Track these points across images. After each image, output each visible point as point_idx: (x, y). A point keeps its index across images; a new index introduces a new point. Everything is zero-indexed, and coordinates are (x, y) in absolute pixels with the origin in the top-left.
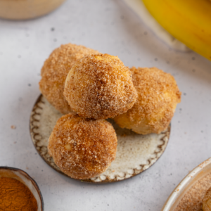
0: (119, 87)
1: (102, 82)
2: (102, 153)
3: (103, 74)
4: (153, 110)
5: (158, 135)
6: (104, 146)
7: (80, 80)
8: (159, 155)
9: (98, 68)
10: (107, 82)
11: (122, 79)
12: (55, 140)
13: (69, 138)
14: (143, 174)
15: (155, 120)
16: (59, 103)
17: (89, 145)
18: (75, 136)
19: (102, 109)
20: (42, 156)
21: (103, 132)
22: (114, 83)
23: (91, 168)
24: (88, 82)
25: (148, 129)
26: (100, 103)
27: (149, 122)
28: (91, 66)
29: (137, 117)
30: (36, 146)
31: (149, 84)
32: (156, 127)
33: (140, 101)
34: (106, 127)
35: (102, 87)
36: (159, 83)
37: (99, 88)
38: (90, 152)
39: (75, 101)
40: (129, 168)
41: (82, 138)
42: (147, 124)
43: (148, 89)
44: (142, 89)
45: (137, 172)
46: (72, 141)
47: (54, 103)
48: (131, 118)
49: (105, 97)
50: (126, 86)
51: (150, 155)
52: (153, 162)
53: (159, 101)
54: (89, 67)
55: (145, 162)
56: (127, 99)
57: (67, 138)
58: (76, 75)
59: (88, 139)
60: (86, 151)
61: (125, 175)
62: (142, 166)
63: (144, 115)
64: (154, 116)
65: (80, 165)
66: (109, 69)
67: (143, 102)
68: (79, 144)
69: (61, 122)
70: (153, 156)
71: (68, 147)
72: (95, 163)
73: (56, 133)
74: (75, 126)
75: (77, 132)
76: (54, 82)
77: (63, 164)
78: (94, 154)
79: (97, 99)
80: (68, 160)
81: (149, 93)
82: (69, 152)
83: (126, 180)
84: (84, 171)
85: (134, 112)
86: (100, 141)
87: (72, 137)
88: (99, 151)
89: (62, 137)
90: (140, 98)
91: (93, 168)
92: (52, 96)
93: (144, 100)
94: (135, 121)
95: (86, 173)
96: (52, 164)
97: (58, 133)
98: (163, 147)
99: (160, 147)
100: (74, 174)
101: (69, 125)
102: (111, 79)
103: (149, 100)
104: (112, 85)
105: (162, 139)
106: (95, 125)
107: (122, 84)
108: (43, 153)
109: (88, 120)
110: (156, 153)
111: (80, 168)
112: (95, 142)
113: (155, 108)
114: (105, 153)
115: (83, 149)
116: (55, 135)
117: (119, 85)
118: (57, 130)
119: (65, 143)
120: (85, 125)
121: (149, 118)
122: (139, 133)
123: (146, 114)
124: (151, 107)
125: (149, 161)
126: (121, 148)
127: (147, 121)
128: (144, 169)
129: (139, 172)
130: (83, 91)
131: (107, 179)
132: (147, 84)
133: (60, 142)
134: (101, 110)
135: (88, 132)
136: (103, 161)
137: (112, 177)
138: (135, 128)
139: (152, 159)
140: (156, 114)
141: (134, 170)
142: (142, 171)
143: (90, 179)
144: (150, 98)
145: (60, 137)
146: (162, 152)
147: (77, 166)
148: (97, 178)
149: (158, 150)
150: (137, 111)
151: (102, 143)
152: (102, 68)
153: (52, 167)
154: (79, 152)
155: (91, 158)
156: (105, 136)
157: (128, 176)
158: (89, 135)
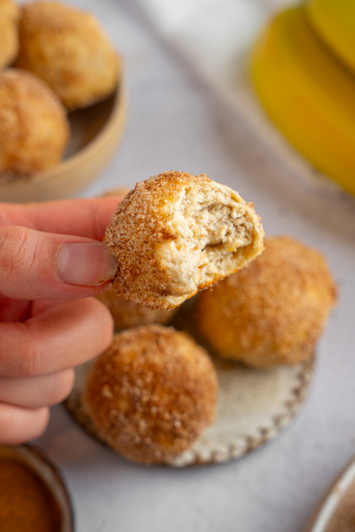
6: (194, 401)
13: (127, 386)
17: (166, 400)
23: (167, 443)
27: (277, 347)
31: (278, 273)
33: (262, 309)
38: (167, 415)
40: (237, 435)
44: (265, 285)
59: (164, 390)
60: (159, 414)
61: (232, 449)
62: (264, 432)
68: (145, 399)
71: (124, 405)
75: (143, 375)
78: (175, 418)
82: (127, 414)
88: (184, 412)
90: (262, 304)
91: (172, 444)
93: (269, 308)
98: (304, 393)
99: (297, 392)
105: (300, 377)
110: (289, 404)
112: (176, 394)
115: (154, 410)
125: (276, 421)
132: (274, 276)
137: (205, 455)
139: (283, 417)
141: (249, 440)
142: (264, 442)
147: (142, 443)
151: (190, 395)
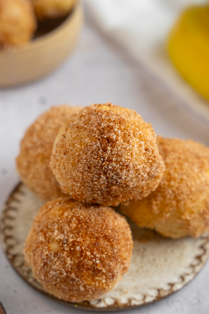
0: (136, 149)
1: (109, 140)
2: (109, 257)
3: (112, 128)
4: (188, 195)
5: (196, 240)
6: (112, 246)
7: (74, 139)
8: (198, 269)
9: (103, 120)
10: (117, 140)
11: (141, 137)
12: (35, 237)
13: (56, 232)
14: (172, 298)
15: (192, 212)
16: (44, 188)
17: (88, 242)
18: (66, 228)
19: (109, 186)
20: (15, 269)
21: (111, 224)
22: (128, 142)
23: (89, 279)
24: (87, 140)
25: (181, 227)
26: (105, 174)
27: (183, 214)
28: (93, 117)
29: (164, 206)
30: (7, 253)
31: (182, 157)
32: (194, 224)
33: (169, 181)
34: (116, 218)
35: (109, 148)
36: (198, 158)
37: (105, 150)
38: (88, 253)
39: (67, 173)
40: (151, 288)
41: (77, 231)
42: (180, 218)
43: (180, 165)
44: (172, 164)
45: (163, 294)
46: (61, 237)
47: (38, 189)
48: (155, 208)
49: (114, 165)
50: (146, 150)
51: (183, 269)
52: (188, 279)
53: (198, 182)
54: (89, 120)
55: (175, 279)
56: (148, 170)
57: (53, 231)
58: (68, 132)
59: (86, 234)
60: (82, 251)
61: (145, 297)
62: (172, 285)
63: (174, 202)
64: (190, 205)
65: (73, 275)
66: (121, 122)
67: (172, 183)
68: (71, 240)
69: (45, 210)
70: (189, 271)
71: (54, 246)
72: (96, 272)
73: (36, 227)
74: (66, 214)
75: (70, 222)
76: (38, 156)
77: (46, 275)
78: (95, 257)
79: (102, 166)
80: (54, 267)
81: (182, 169)
82: (56, 254)
83: (145, 306)
84: (78, 285)
85: (160, 198)
86: (106, 237)
87: (61, 230)
88: (103, 253)
89: (45, 231)
90: (169, 177)
91: (93, 280)
92: (34, 177)
93: (175, 180)
94: (162, 212)
95: (82, 289)
96: (31, 280)
97: (39, 226)
98: (204, 258)
99: (199, 258)
100: (64, 291)
101: (58, 213)
102: (124, 137)
103: (182, 180)
104: (126, 145)
105: (202, 247)
106: (99, 214)
107: (140, 146)
108: (17, 264)
109: (87, 205)
110: (192, 266)
111: (73, 280)
112: (97, 238)
113: (191, 191)
114: (113, 257)
115: (78, 248)
116: (34, 230)
117: (136, 146)
118: (39, 222)
119: (49, 240)
120: (82, 213)
121: (182, 208)
122: (167, 234)
123: (178, 201)
124: (185, 190)
125: (182, 278)
126: (139, 259)
127: (179, 213)
128: (175, 289)
129: (166, 294)
130: (79, 155)
131: (116, 303)
132: (179, 158)
133: (41, 238)
134: (107, 187)
135: (86, 223)
136: (110, 271)
137: (123, 300)
138: (161, 226)
139: (187, 274)
140: (193, 201)
141: (159, 290)
142: (172, 293)
143: (88, 302)
144: (185, 177)
145: (42, 231)
146: (201, 265)
147: (68, 277)
148: (100, 301)
149: (195, 262)
150: (164, 197)
151: (109, 241)
152: (109, 120)
153: (30, 285)
154: (72, 253)
155: (90, 263)
156: (113, 230)
157: (149, 300)
158: (88, 227)
